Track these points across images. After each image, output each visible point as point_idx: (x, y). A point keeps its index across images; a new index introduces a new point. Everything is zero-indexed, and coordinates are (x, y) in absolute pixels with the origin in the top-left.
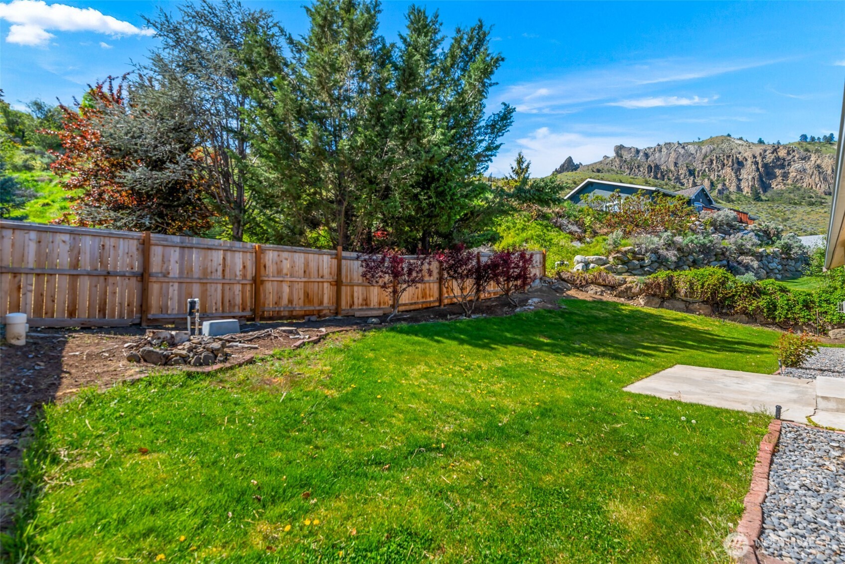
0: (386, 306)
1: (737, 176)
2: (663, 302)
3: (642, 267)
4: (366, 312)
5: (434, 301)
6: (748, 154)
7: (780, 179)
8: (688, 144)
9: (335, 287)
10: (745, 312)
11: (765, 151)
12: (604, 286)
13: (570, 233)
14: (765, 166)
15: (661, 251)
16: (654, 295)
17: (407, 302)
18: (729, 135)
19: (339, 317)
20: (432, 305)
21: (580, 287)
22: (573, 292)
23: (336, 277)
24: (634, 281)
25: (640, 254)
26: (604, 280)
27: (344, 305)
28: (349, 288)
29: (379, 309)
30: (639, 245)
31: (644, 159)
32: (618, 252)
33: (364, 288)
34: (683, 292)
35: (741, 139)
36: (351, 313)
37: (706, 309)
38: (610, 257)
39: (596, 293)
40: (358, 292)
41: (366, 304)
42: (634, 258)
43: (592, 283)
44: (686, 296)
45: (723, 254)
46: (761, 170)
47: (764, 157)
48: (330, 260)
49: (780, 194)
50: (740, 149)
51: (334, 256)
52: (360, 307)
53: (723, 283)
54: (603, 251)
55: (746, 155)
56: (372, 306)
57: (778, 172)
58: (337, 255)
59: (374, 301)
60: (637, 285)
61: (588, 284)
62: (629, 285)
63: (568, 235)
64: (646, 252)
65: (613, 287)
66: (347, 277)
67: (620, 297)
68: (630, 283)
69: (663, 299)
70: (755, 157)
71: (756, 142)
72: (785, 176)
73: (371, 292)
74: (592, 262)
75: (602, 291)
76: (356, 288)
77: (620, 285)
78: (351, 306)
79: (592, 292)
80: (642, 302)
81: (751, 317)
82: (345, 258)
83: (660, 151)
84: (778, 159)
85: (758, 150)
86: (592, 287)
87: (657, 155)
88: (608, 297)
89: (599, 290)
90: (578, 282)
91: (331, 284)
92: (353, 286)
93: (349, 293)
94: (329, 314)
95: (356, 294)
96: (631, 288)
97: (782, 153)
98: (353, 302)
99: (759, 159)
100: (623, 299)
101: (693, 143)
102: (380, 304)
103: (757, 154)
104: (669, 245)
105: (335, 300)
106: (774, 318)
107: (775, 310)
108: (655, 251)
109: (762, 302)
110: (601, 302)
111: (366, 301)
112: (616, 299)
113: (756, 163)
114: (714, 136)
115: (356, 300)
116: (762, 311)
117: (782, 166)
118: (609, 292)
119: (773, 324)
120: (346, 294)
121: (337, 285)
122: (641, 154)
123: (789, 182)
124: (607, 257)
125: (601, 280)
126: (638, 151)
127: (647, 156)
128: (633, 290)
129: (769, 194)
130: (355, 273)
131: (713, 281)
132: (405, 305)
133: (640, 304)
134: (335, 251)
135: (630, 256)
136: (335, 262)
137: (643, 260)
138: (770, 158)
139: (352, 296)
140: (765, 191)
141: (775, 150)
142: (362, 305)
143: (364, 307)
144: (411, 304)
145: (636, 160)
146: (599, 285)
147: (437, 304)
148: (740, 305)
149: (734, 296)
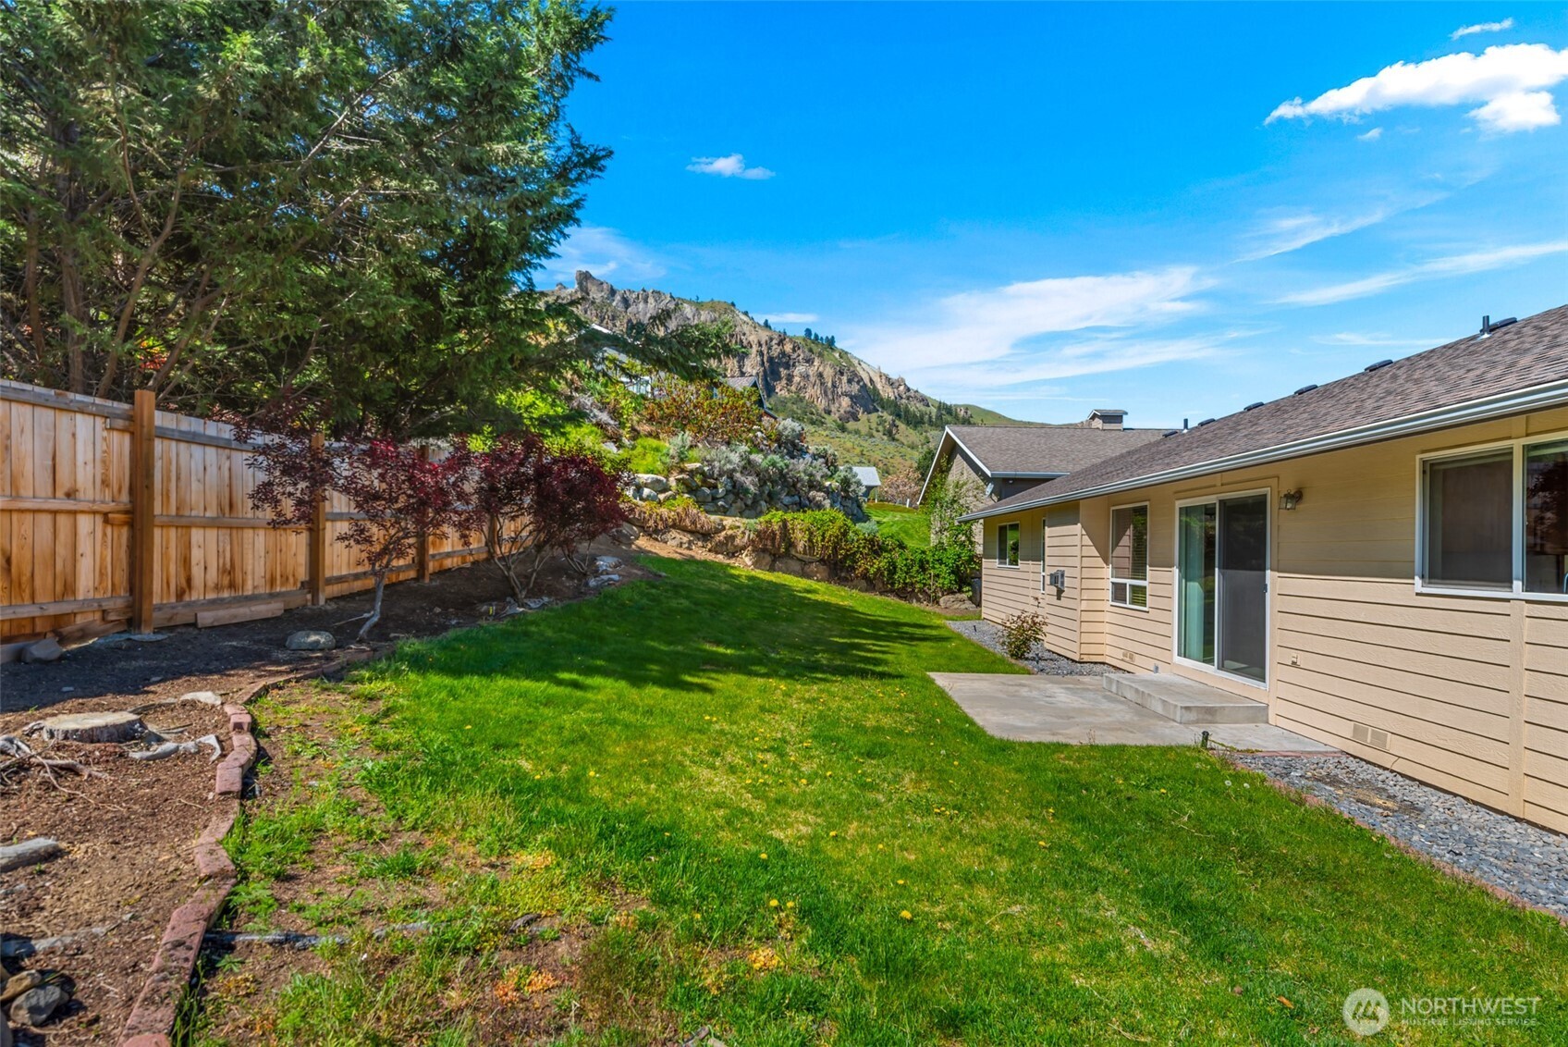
0: (290, 587)
1: (740, 367)
2: (774, 561)
3: (714, 499)
4: (233, 611)
5: (408, 567)
6: (753, 338)
7: (784, 382)
8: (684, 301)
9: (125, 531)
10: (865, 576)
11: (771, 339)
12: (691, 532)
13: (598, 425)
14: (771, 359)
15: (738, 475)
16: (764, 550)
17: (344, 572)
18: (733, 304)
19: (146, 634)
20: (402, 577)
21: (654, 533)
22: (643, 542)
23: (125, 497)
24: (736, 525)
25: (712, 477)
26: (694, 523)
27: (160, 591)
28: (173, 532)
29: (272, 596)
30: (710, 462)
31: (621, 308)
32: (682, 471)
33: (224, 534)
34: (800, 547)
35: (746, 313)
36: (184, 616)
37: (823, 571)
38: (672, 479)
39: (681, 544)
40: (204, 546)
41: (232, 586)
42: (704, 482)
43: (674, 526)
44: (805, 553)
45: (794, 486)
46: (767, 364)
47: (770, 348)
48: (101, 433)
49: (784, 402)
50: (746, 329)
51: (120, 423)
52: (211, 596)
53: (845, 534)
54: (659, 465)
55: (751, 338)
56: (249, 591)
57: (783, 372)
58: (130, 418)
59: (255, 574)
60: (744, 533)
61: (667, 528)
62: (730, 532)
63: (595, 429)
64: (721, 475)
65: (705, 536)
66: (166, 495)
67: (717, 553)
68: (731, 528)
69: (776, 557)
70: (760, 345)
71: (762, 323)
72: (790, 378)
73: (248, 546)
74: (646, 485)
75: (690, 542)
76: (197, 535)
77: (718, 531)
78: (180, 595)
79: (674, 543)
80: (748, 560)
81: (870, 583)
82: (164, 434)
83: (646, 301)
84: (783, 353)
85: (764, 336)
86: (674, 533)
87: (641, 306)
88: (700, 553)
89: (685, 539)
90: (651, 523)
91: (106, 521)
92: (189, 527)
93: (173, 552)
94: (99, 626)
95: (196, 555)
96: (732, 538)
97: (788, 348)
98: (189, 580)
99: (764, 349)
100: (720, 556)
101: (690, 302)
102: (272, 582)
103: (763, 342)
104: (748, 466)
105: (122, 577)
106: (893, 584)
107: (895, 573)
108: (730, 474)
109: (881, 563)
110: (691, 560)
111: (231, 575)
112: (711, 557)
113: (761, 354)
114: (716, 299)
115: (197, 572)
116: (882, 574)
117: (787, 366)
118: (700, 544)
119: (892, 591)
120: (164, 555)
121: (131, 525)
122: (618, 298)
123: (793, 388)
124: (667, 477)
125: (688, 522)
126: (613, 292)
127: (626, 302)
128: (738, 541)
129: (772, 400)
130: (195, 485)
131: (833, 530)
132: (340, 579)
133: (744, 566)
134: (126, 406)
135: (698, 479)
136: (121, 443)
137: (715, 487)
138: (776, 351)
139: (186, 562)
140: (769, 396)
141: (781, 342)
142: (218, 588)
143: (226, 594)
144: (357, 577)
145: (610, 305)
146: (685, 530)
147: (412, 574)
148: (862, 565)
149: (855, 553)
